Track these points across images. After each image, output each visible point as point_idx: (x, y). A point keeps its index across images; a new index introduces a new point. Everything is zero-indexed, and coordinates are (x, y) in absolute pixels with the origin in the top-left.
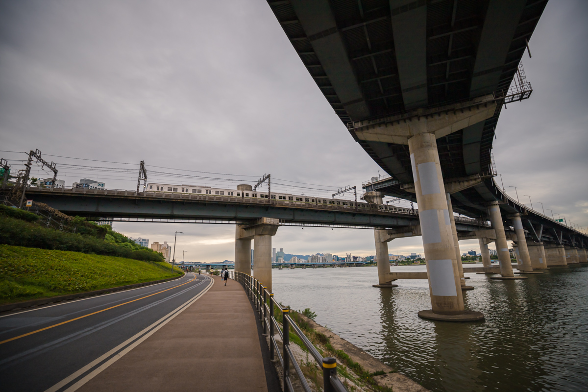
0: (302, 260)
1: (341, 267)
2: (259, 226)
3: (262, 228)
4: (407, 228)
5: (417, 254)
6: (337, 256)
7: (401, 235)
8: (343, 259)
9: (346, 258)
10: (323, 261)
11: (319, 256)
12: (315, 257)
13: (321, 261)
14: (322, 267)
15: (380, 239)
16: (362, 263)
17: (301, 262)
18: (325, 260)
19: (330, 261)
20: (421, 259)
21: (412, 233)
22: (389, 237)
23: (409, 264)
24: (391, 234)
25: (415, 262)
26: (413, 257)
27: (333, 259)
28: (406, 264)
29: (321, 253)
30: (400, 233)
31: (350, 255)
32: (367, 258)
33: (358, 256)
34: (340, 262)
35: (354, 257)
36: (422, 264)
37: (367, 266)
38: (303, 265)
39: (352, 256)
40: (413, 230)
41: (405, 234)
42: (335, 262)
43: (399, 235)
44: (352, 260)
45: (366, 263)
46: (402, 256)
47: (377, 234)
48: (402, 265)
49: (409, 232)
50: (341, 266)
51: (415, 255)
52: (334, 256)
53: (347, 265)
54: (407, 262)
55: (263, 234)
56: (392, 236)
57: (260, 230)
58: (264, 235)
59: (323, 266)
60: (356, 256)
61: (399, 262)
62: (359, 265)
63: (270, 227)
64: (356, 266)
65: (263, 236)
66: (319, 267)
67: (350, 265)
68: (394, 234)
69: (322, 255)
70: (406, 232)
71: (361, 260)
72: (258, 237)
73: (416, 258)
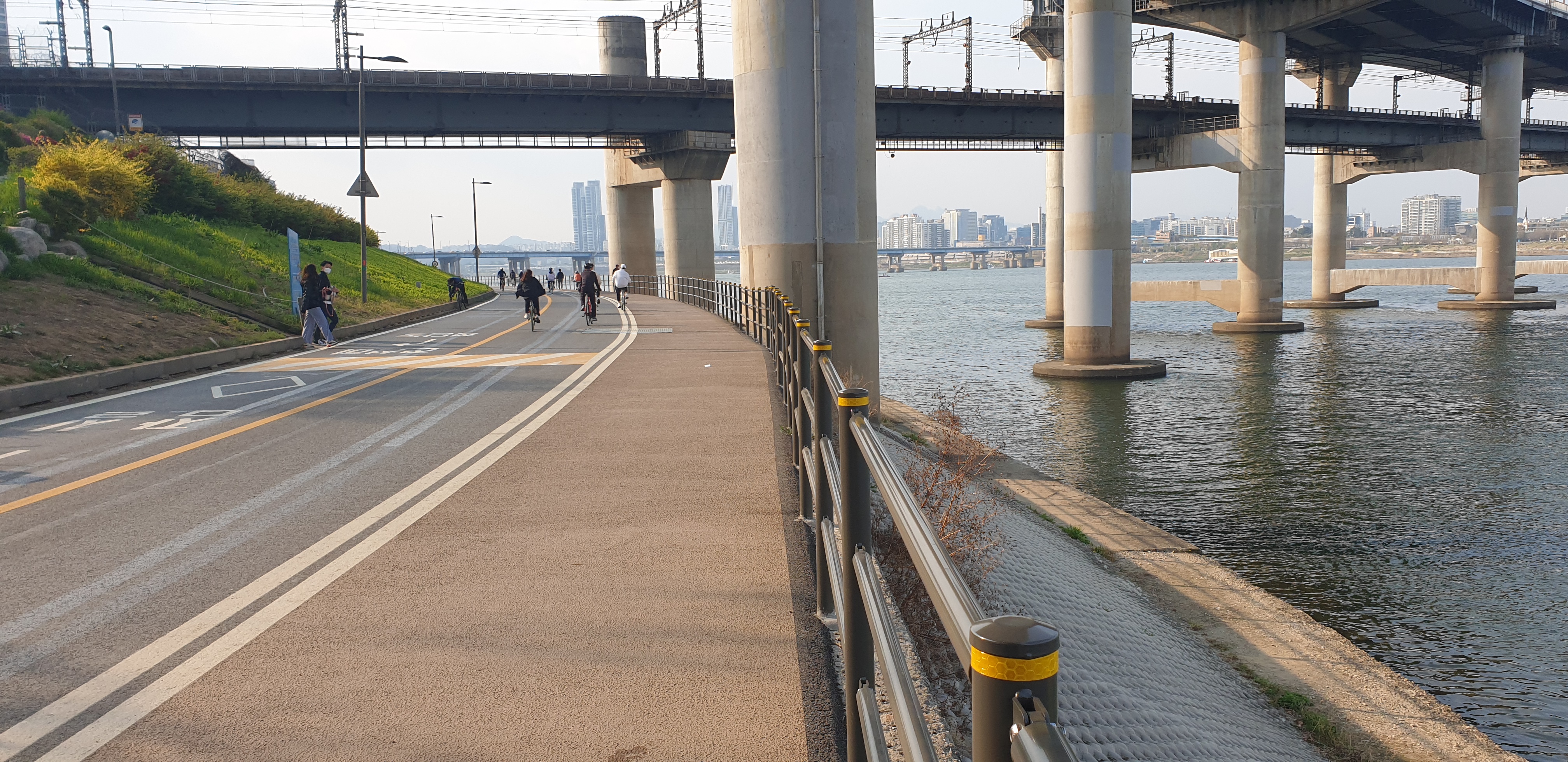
3: (686, 158)
55: (688, 176)
57: (679, 167)
58: (691, 178)
63: (705, 157)
65: (688, 183)
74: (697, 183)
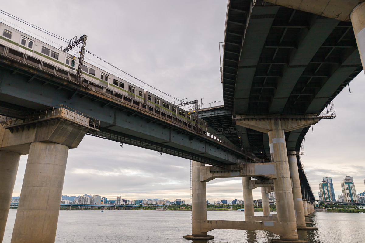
0: (68, 201)
1: (109, 210)
2: (47, 123)
3: (55, 127)
4: (235, 166)
5: (181, 200)
6: (107, 198)
7: (226, 174)
8: (112, 202)
9: (116, 200)
10: (91, 203)
11: (87, 197)
12: (83, 198)
13: (88, 203)
14: (89, 209)
15: (199, 177)
16: (131, 207)
17: (66, 203)
18: (94, 201)
19: (98, 203)
20: (186, 205)
21: (240, 172)
22: (210, 175)
23: (175, 209)
24: (214, 172)
25: (180, 207)
26: (178, 202)
27: (102, 201)
28: (173, 209)
29: (89, 195)
30: (225, 172)
31: (120, 198)
32: (136, 201)
33: (127, 199)
34: (109, 205)
35: (124, 200)
36: (186, 209)
37: (136, 209)
38: (69, 206)
39: (121, 199)
40: (242, 169)
41: (231, 174)
42: (103, 204)
43: (223, 174)
44: (122, 203)
45: (135, 207)
46: (168, 201)
47: (196, 171)
48: (169, 210)
49: (236, 171)
50: (111, 208)
51: (179, 201)
52: (103, 198)
53: (116, 208)
54: (174, 207)
55: (54, 140)
56: (215, 175)
57: (47, 132)
58: (55, 143)
59: (91, 208)
60: (125, 199)
61: (166, 207)
62: (128, 208)
63: (70, 129)
64: (126, 209)
65: (53, 146)
66: (86, 209)
67: (120, 208)
68: (218, 172)
69: (90, 196)
70: (232, 171)
71: (130, 203)
72: (39, 147)
73: (181, 204)
74: (60, 147)
